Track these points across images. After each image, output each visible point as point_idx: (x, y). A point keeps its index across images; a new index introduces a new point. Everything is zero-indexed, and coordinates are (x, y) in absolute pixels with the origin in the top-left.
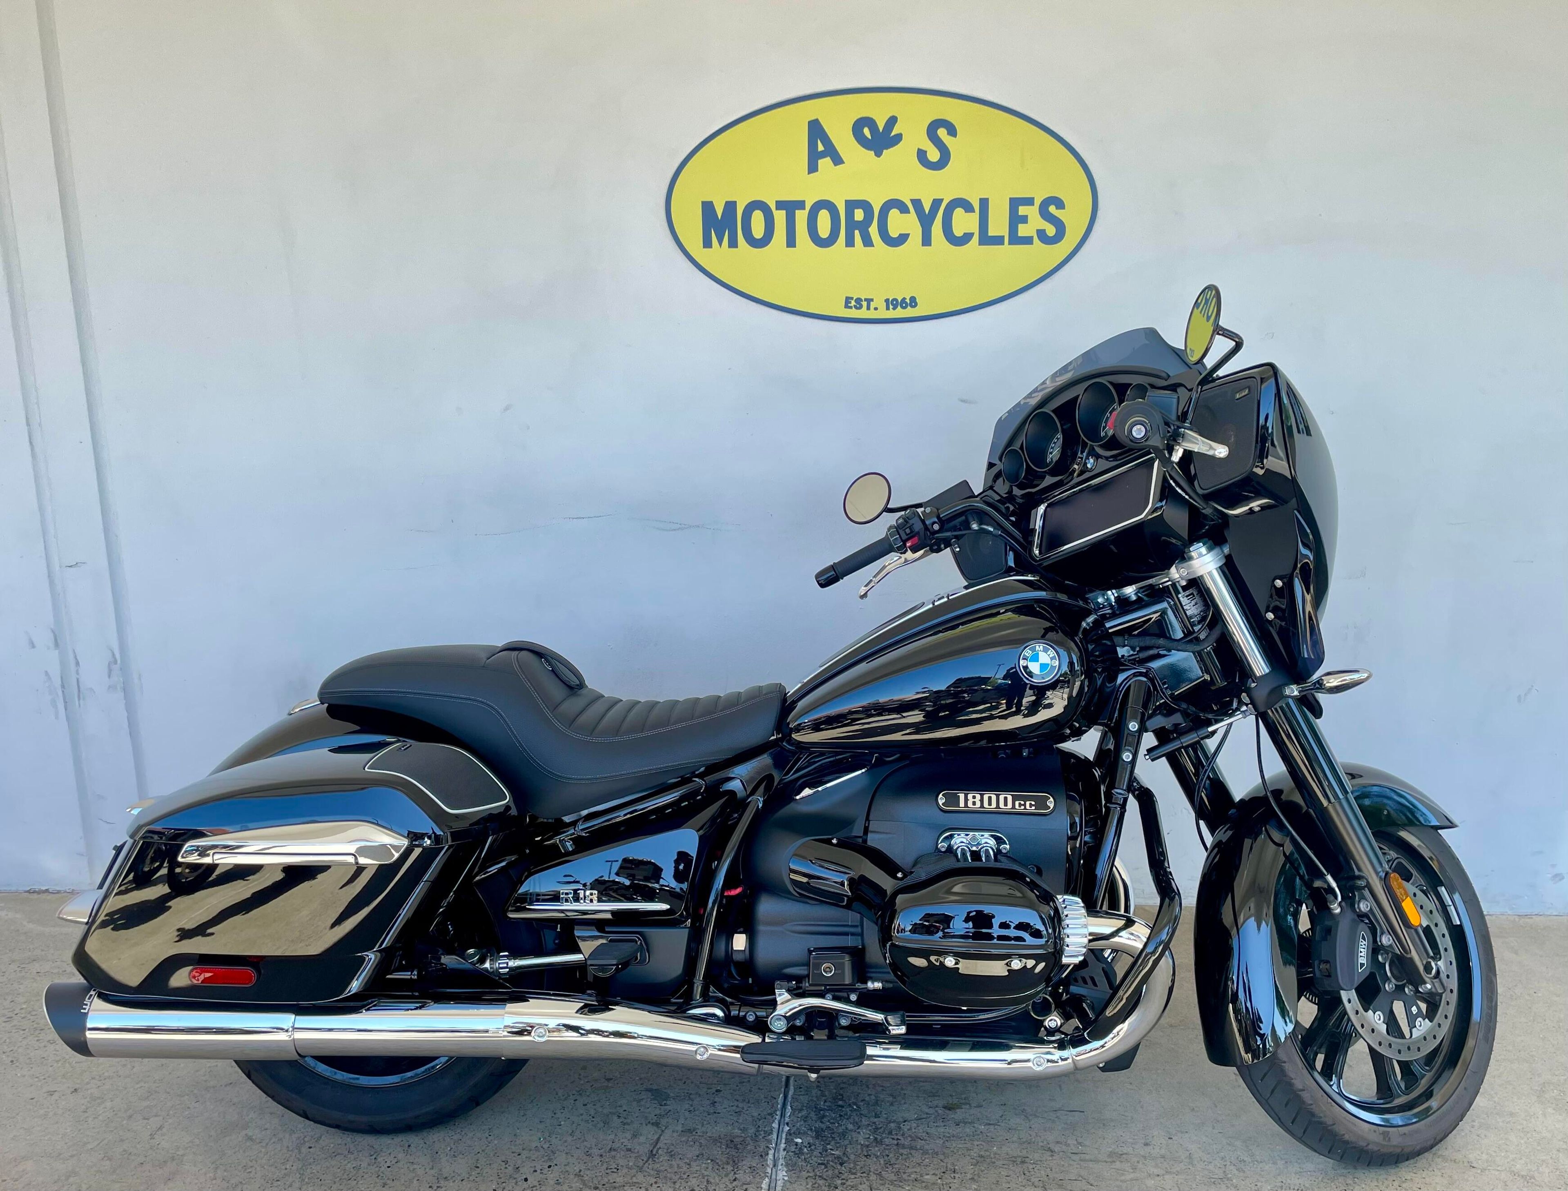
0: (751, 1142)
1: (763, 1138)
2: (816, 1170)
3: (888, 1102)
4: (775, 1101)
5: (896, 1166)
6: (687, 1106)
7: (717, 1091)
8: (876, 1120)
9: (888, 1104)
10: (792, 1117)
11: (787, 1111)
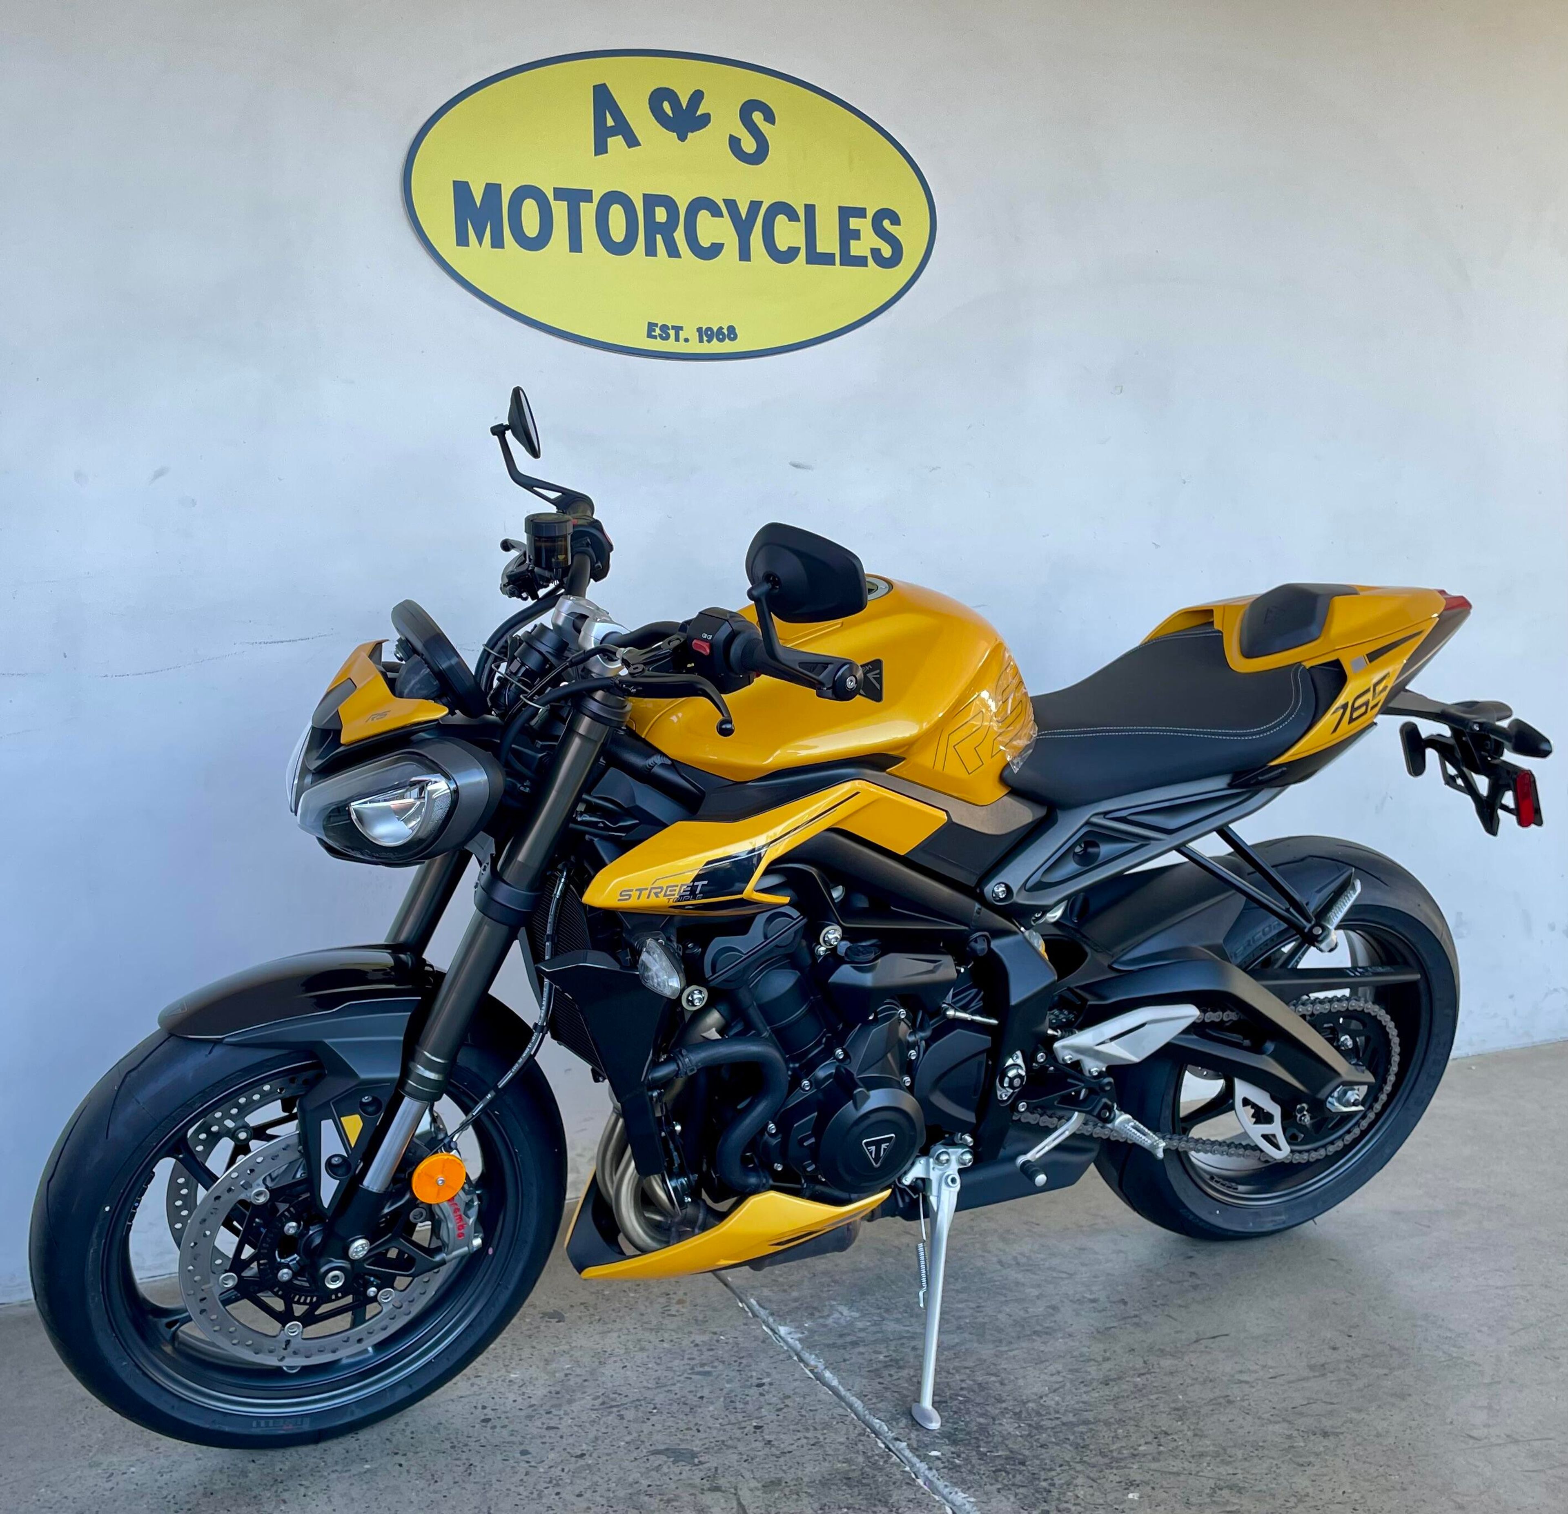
0: (876, 1472)
1: (886, 1462)
2: (1000, 1479)
3: (995, 1382)
4: (849, 1419)
5: (1091, 1447)
6: (736, 1457)
7: (756, 1427)
8: (1004, 1405)
9: (997, 1385)
10: (896, 1431)
11: (877, 1426)
